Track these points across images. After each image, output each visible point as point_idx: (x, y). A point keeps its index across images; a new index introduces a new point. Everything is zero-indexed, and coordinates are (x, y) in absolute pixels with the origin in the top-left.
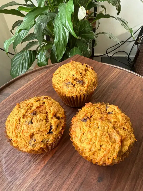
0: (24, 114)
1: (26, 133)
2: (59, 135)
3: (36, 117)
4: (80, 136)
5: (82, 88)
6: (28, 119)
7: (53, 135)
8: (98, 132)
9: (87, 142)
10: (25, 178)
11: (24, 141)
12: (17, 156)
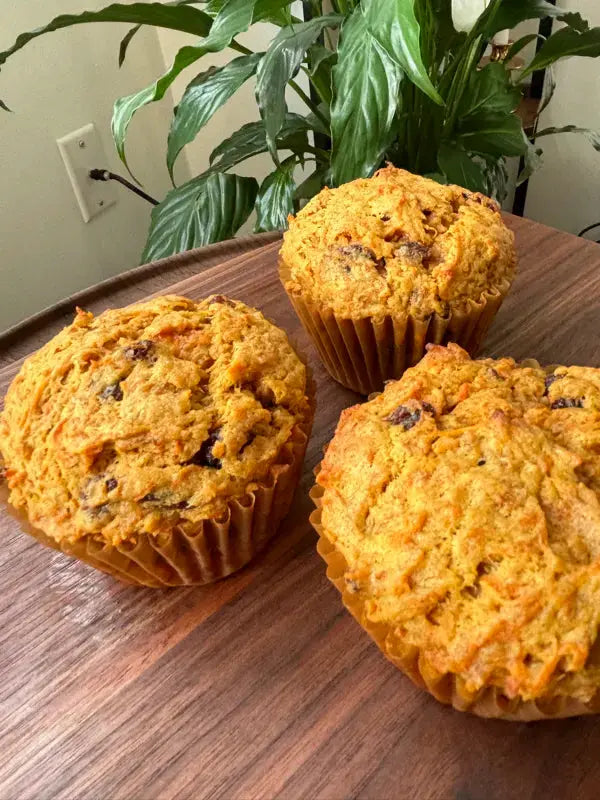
0: (94, 350)
1: (73, 436)
2: (252, 488)
3: (145, 372)
4: (361, 497)
5: (422, 282)
6: (105, 374)
7: (214, 478)
8: (477, 484)
9: (396, 530)
10: (48, 703)
11: (56, 478)
12: (46, 584)
